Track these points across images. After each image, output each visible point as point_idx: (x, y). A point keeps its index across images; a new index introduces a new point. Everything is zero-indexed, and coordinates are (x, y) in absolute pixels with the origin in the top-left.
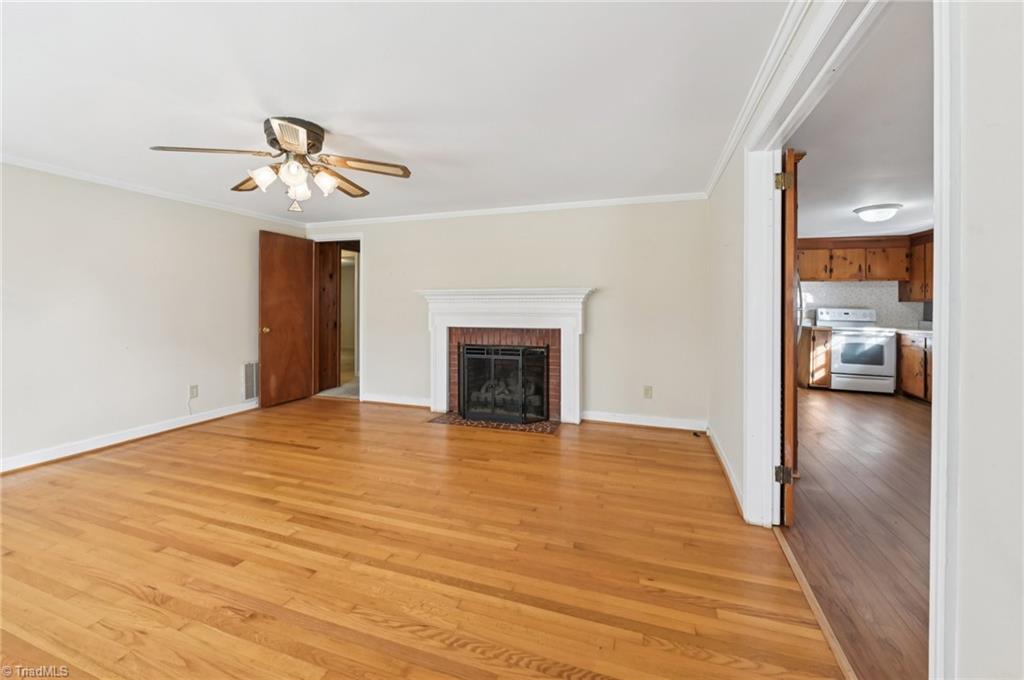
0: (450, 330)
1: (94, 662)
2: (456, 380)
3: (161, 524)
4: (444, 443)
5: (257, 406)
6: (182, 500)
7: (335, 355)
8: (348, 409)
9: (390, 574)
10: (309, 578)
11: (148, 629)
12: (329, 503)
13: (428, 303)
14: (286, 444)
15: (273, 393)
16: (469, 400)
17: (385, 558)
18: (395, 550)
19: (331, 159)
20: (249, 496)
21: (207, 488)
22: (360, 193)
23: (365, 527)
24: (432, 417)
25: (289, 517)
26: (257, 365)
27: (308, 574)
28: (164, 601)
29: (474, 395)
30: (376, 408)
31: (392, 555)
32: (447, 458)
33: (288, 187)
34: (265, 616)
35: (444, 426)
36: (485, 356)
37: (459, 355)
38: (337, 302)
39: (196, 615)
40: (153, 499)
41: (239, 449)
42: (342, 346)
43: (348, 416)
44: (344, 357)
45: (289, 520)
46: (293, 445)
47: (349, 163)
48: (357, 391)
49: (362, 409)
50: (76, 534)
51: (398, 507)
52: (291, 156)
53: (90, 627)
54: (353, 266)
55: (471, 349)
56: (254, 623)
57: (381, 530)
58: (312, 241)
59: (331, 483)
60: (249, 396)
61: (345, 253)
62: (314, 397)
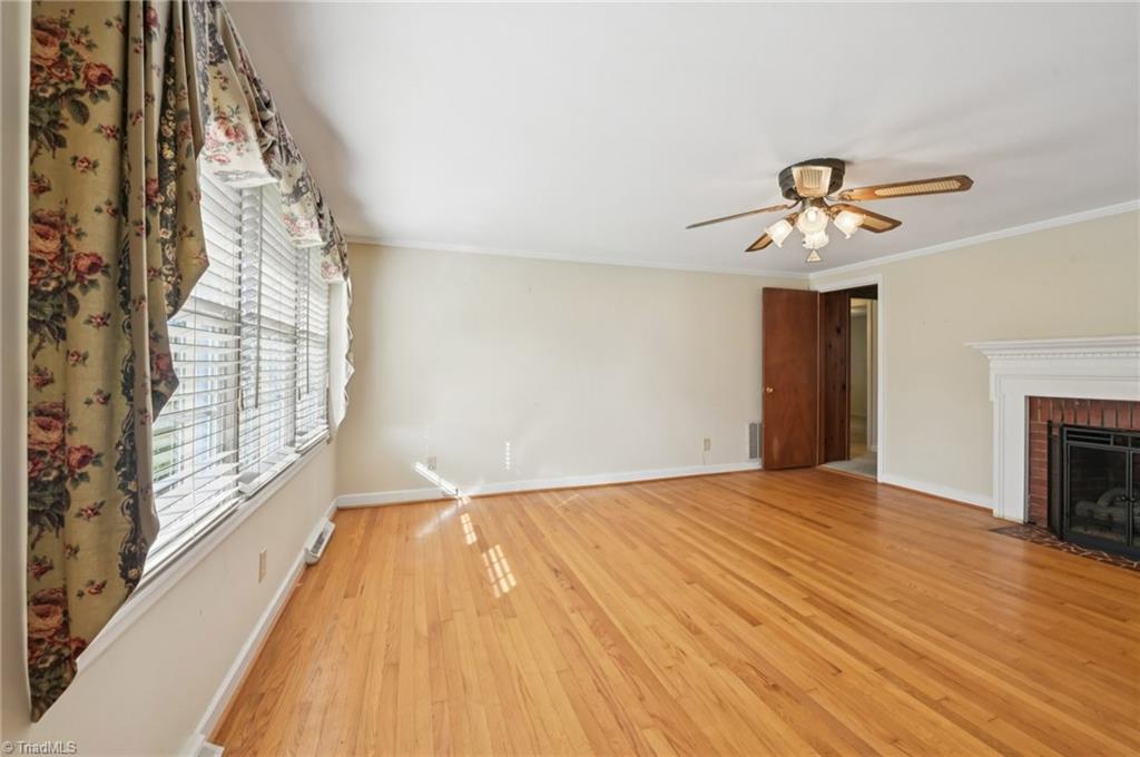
0: (1032, 402)
1: (651, 659)
2: (1045, 477)
3: (690, 560)
4: (1020, 568)
5: (760, 467)
6: (704, 544)
7: (843, 421)
8: (864, 488)
9: (946, 723)
10: (834, 675)
11: (687, 652)
12: (850, 596)
13: (989, 361)
14: (793, 514)
15: (776, 456)
16: (1072, 512)
17: (937, 698)
18: (952, 694)
19: (855, 194)
20: (761, 559)
21: (722, 537)
22: (889, 225)
23: (903, 645)
24: (996, 525)
25: (806, 596)
26: (761, 425)
27: (834, 671)
28: (697, 632)
29: (1083, 507)
30: (902, 494)
31: (947, 699)
32: (1024, 589)
33: (804, 236)
34: (788, 694)
35: (1020, 541)
36: (1111, 447)
37: (1050, 441)
38: (845, 361)
39: (722, 659)
40: (681, 535)
41: (745, 507)
42: (852, 413)
43: (865, 498)
44: (854, 426)
45: (805, 599)
46: (801, 517)
47: (878, 192)
48: (874, 470)
49: (881, 493)
50: (634, 547)
51: (952, 637)
52: (808, 201)
53: (647, 628)
54: (865, 317)
55: (1075, 433)
56: (775, 694)
57: (925, 657)
58: (816, 293)
59: (850, 574)
60: (752, 456)
61: (855, 302)
62: (818, 467)
